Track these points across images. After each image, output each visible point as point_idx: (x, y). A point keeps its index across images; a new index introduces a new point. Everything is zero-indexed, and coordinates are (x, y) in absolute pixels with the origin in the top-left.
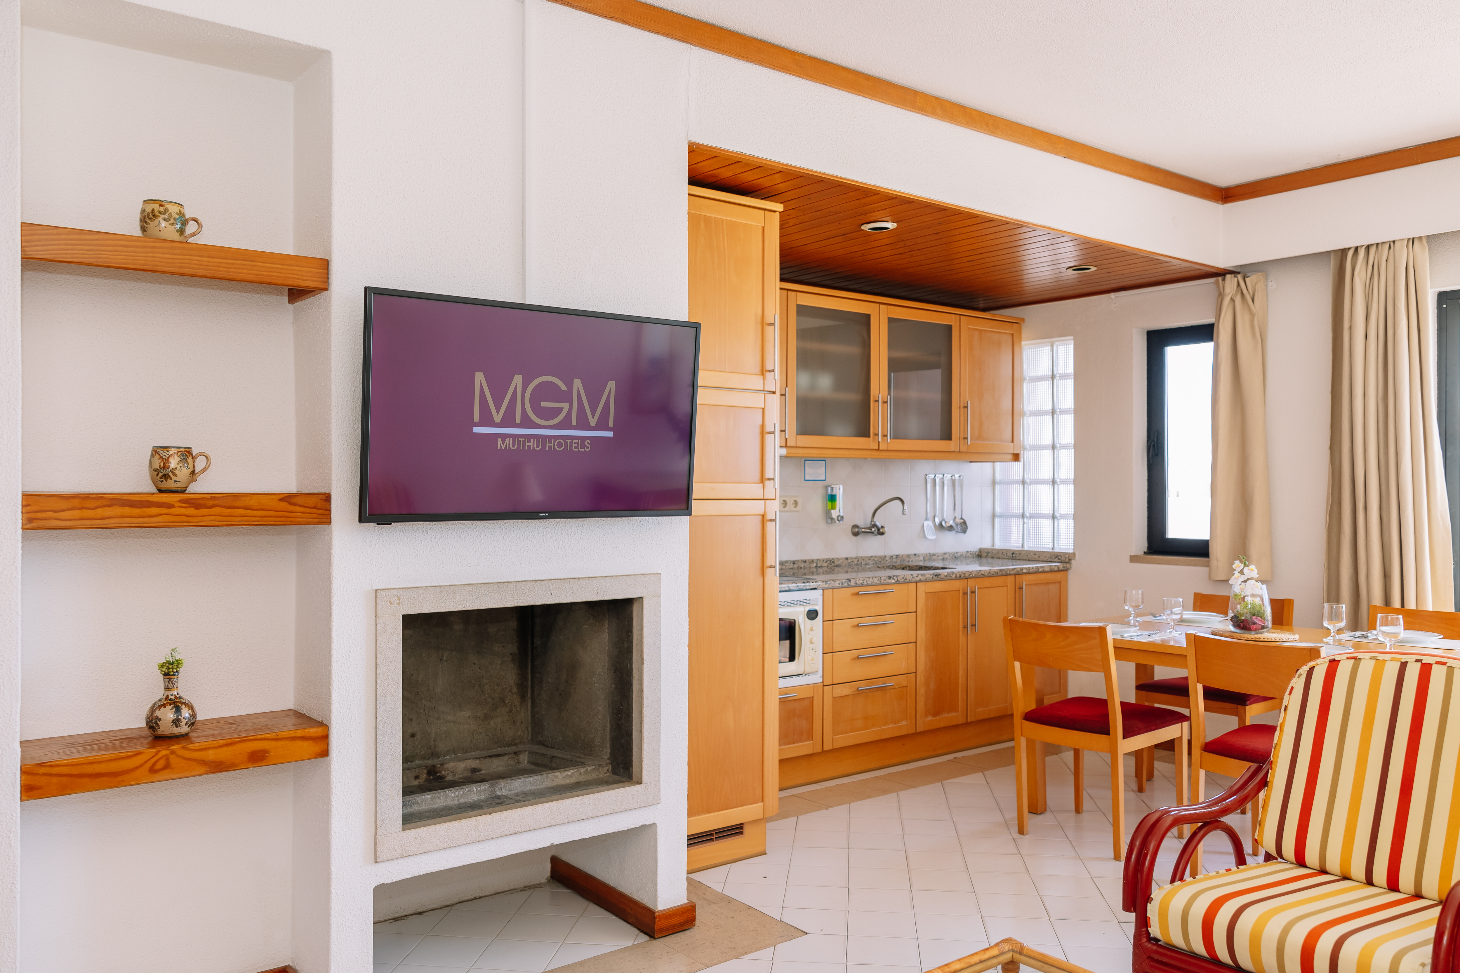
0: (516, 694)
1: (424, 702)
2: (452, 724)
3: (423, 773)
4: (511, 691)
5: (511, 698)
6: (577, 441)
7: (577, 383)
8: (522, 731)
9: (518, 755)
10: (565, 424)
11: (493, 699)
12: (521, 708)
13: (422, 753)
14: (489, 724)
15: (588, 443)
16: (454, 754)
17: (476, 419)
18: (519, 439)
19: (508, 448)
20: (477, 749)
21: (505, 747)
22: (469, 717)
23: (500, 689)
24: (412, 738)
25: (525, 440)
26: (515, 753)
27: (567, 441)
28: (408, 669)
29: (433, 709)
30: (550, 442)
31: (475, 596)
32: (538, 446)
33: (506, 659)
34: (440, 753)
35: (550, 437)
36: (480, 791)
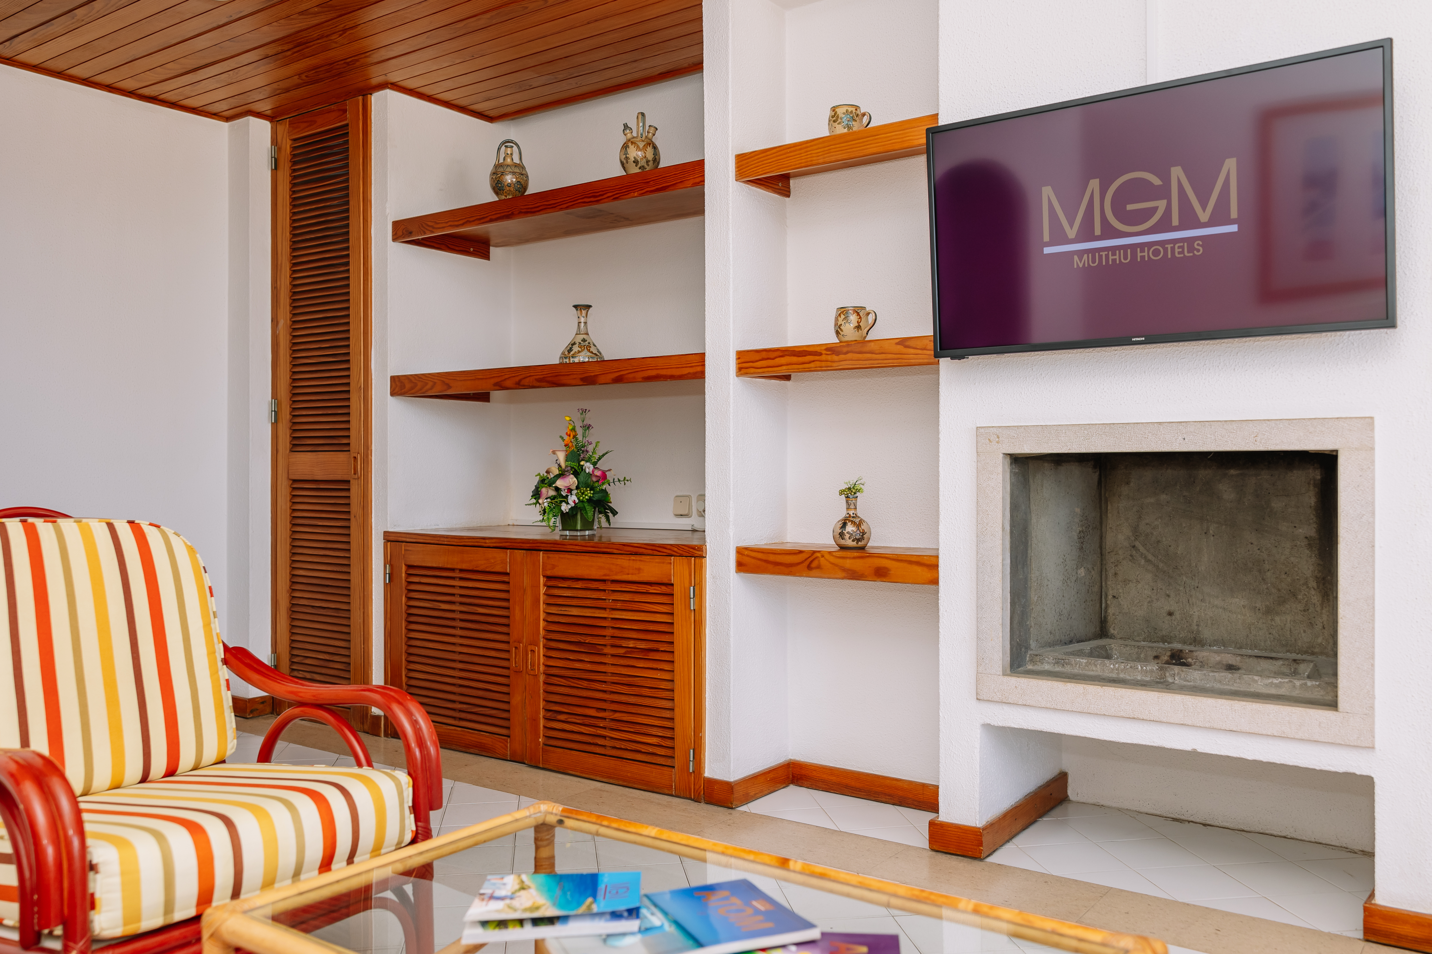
0: (1314, 589)
1: (1184, 578)
2: (1221, 610)
3: (1165, 654)
4: (1306, 584)
5: (1306, 593)
6: (1182, 244)
7: (1177, 172)
8: (1323, 639)
9: (1298, 663)
10: (1164, 225)
11: (1279, 590)
12: (1322, 609)
13: (1181, 636)
14: (1272, 620)
15: (1198, 245)
16: (1224, 646)
17: (1046, 238)
18: (1101, 253)
19: (1086, 266)
20: (1256, 647)
21: (1298, 654)
22: (1244, 607)
23: (1289, 579)
24: (1169, 617)
25: (1108, 253)
26: (1295, 660)
27: (1166, 246)
28: (1164, 539)
29: (1196, 588)
30: (1142, 251)
31: (1082, 438)
32: (1126, 258)
33: (1299, 543)
34: (1205, 641)
35: (1142, 246)
36: (1146, 671)
